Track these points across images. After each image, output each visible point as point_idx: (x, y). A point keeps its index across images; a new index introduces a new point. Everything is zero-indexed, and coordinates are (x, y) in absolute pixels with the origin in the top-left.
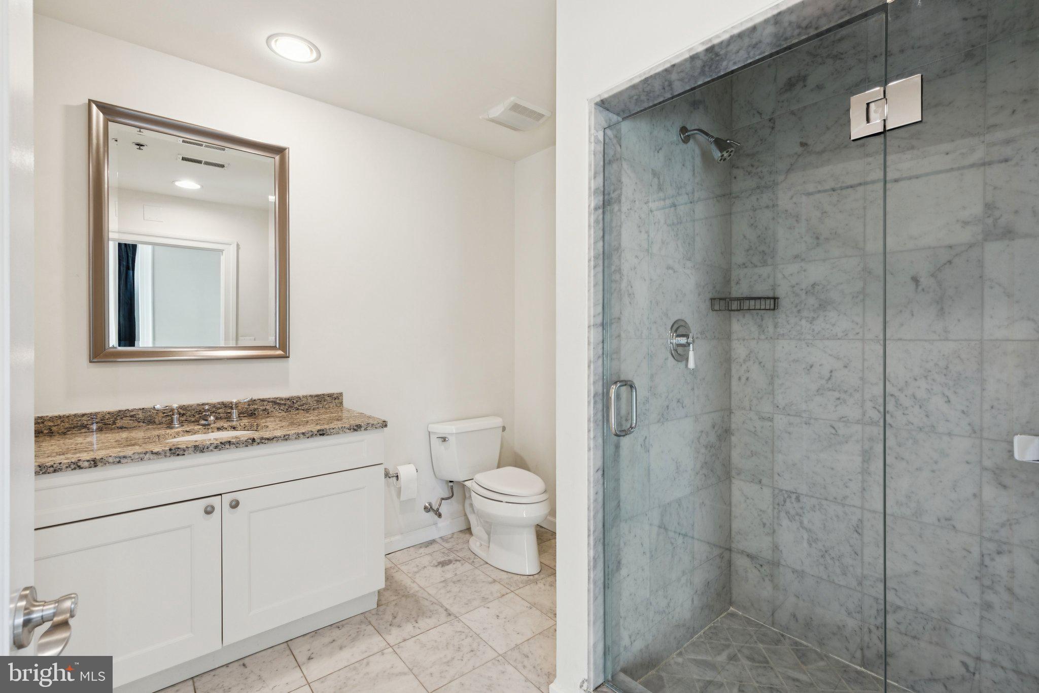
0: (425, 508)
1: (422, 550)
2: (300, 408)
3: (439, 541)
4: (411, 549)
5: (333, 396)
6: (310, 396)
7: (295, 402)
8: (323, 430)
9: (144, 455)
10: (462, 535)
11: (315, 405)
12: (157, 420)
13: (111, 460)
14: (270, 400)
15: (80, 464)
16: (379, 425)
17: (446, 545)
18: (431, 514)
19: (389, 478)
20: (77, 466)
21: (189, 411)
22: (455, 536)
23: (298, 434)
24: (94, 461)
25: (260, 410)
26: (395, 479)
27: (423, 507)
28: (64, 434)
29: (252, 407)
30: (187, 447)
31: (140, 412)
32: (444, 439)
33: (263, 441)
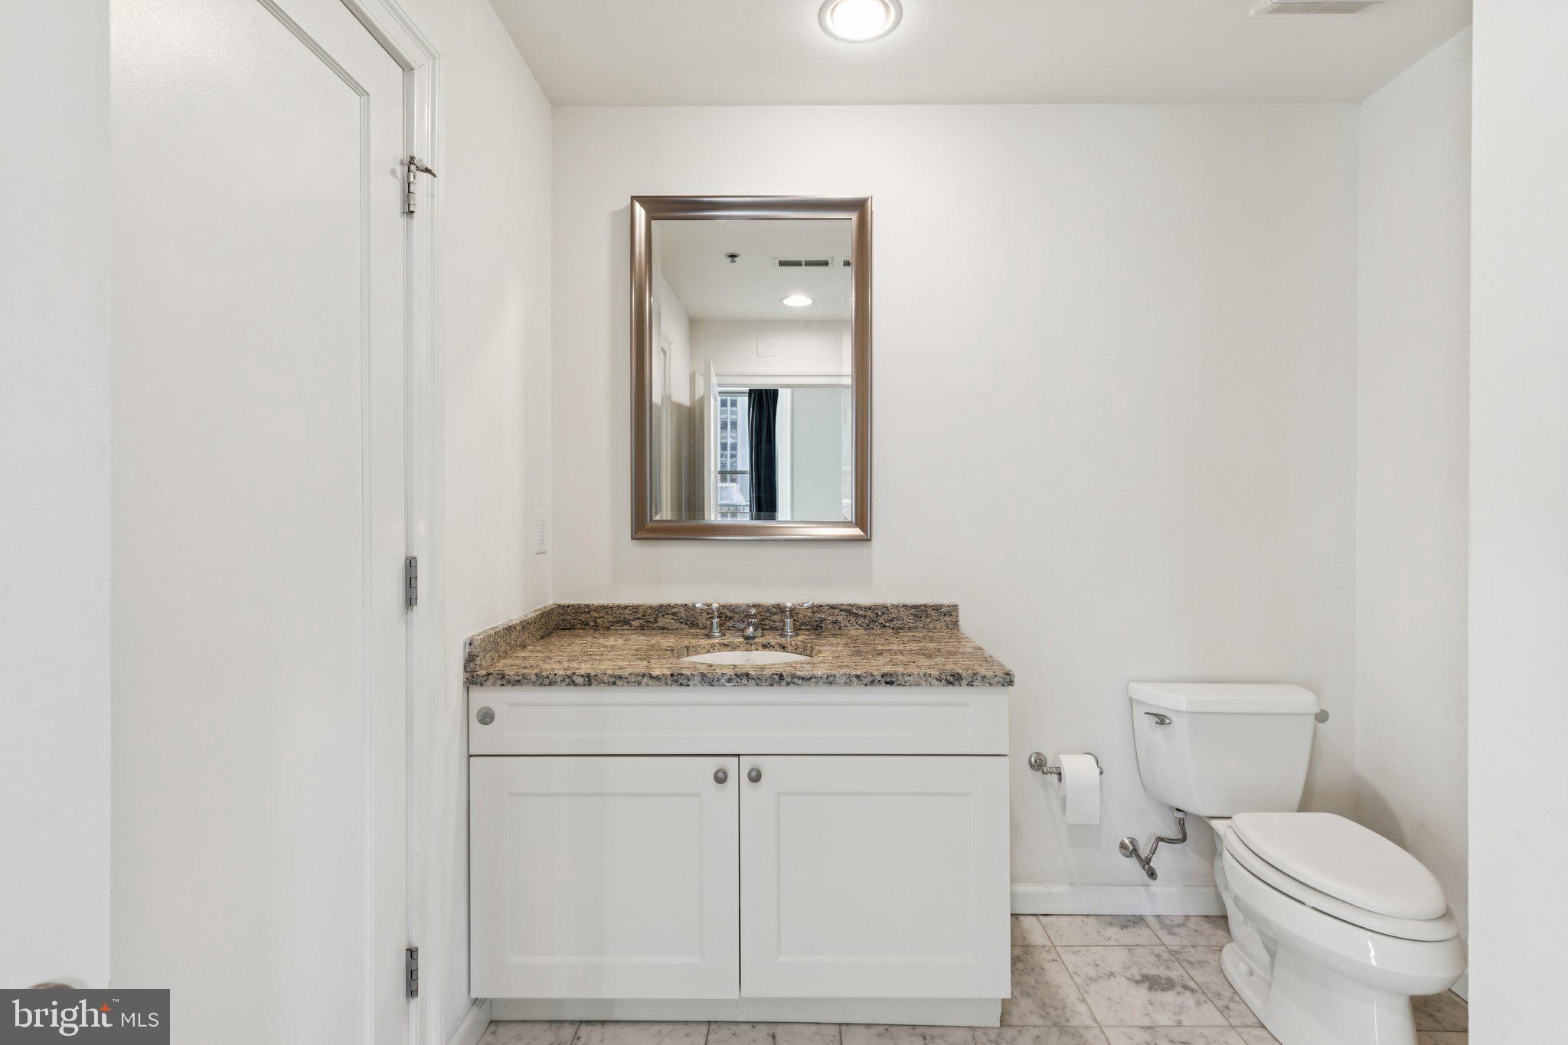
0: (1123, 846)
1: (1113, 932)
2: (887, 624)
3: (1152, 922)
4: (1091, 920)
5: (942, 610)
6: (905, 606)
7: (880, 613)
8: (891, 675)
9: (641, 678)
10: (1206, 928)
11: (910, 621)
12: (700, 623)
13: (606, 679)
14: (843, 607)
15: (575, 678)
16: (996, 679)
17: (1168, 940)
18: (1132, 864)
19: (1044, 773)
20: (570, 681)
21: (737, 613)
22: (1191, 924)
23: (849, 677)
24: (588, 677)
25: (828, 622)
26: (1055, 777)
27: (1118, 846)
28: (608, 628)
29: (818, 616)
30: (692, 674)
31: (682, 610)
32: (1162, 720)
33: (795, 680)
